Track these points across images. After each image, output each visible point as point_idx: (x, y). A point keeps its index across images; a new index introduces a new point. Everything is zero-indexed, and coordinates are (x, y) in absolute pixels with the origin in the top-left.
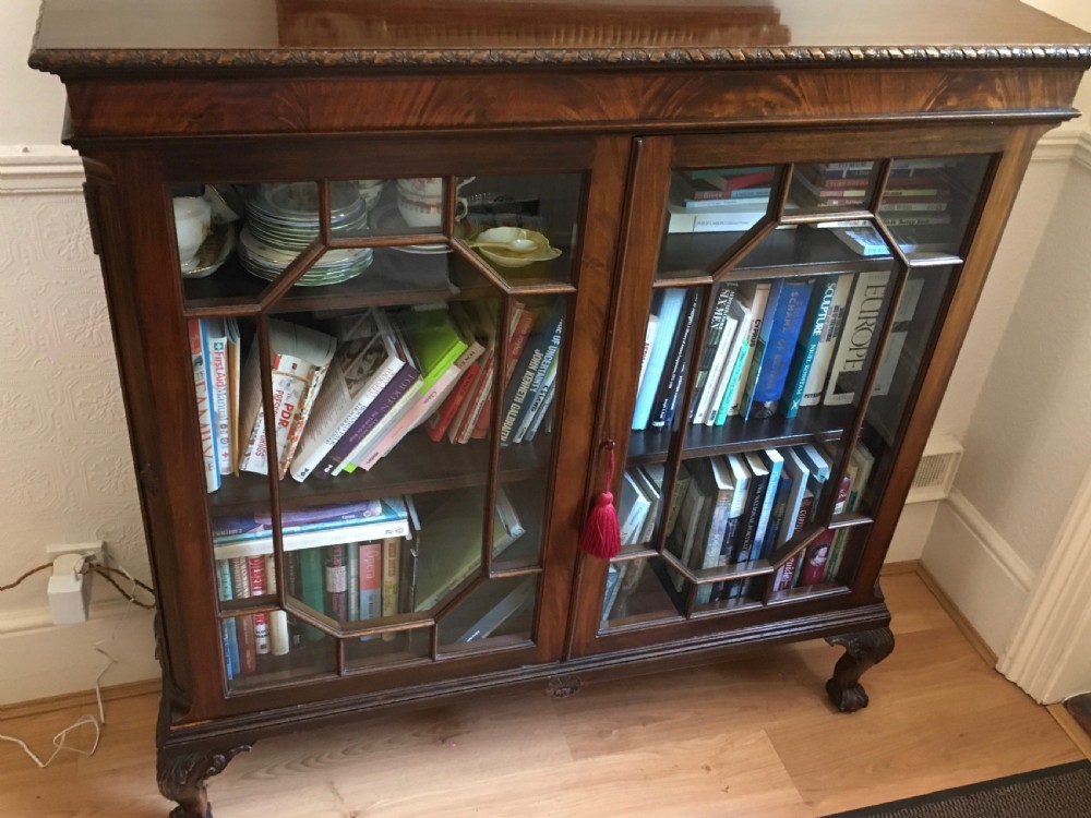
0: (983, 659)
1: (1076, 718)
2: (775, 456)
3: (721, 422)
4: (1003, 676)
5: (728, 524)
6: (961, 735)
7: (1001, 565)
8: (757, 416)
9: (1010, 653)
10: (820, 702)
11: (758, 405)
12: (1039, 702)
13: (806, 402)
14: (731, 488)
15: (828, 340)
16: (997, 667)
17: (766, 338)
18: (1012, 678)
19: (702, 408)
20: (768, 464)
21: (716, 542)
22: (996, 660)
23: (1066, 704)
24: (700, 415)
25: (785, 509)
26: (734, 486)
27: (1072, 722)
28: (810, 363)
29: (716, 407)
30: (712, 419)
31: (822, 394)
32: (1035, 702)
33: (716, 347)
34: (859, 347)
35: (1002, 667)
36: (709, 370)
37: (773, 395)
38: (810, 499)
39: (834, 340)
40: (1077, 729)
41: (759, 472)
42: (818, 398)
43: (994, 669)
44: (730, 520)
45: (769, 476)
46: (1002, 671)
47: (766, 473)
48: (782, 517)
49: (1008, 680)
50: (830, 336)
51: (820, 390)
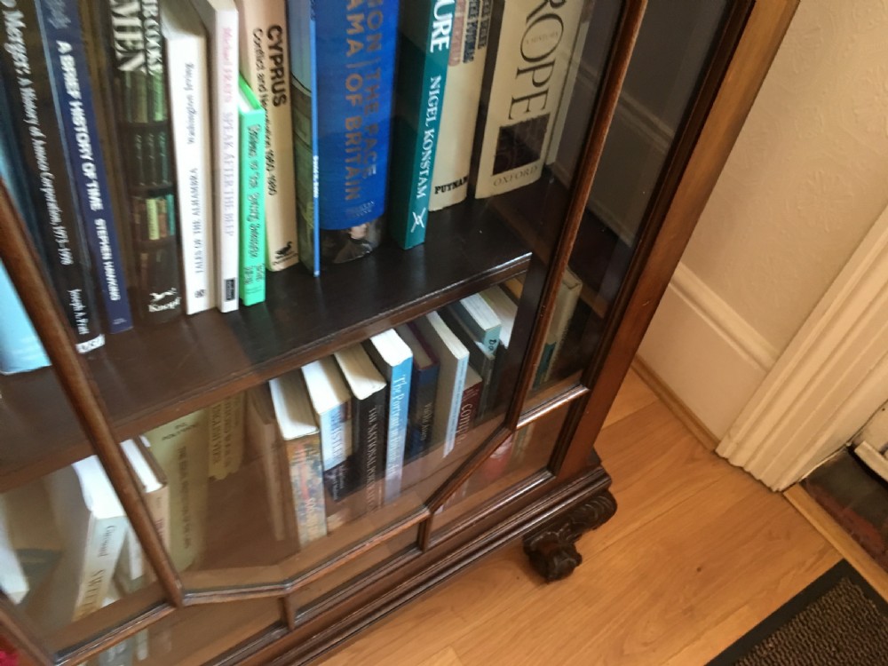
0: (699, 442)
1: (819, 502)
2: (393, 348)
3: (256, 294)
4: (726, 460)
5: (325, 480)
6: (699, 570)
7: (720, 333)
8: (340, 258)
9: (738, 437)
10: (519, 572)
11: (334, 237)
12: (774, 489)
13: (440, 202)
14: (310, 430)
15: (468, 57)
16: (718, 450)
17: (308, 79)
18: (737, 462)
19: (196, 279)
20: (380, 368)
21: (311, 508)
22: (717, 443)
23: (803, 483)
24: (200, 294)
25: (433, 409)
26: (318, 426)
27: (814, 506)
28: (435, 125)
29: (230, 271)
30: (230, 297)
31: (471, 180)
32: (769, 489)
33: (167, 126)
34: (536, 63)
35: (725, 450)
36: (174, 190)
37: (366, 208)
38: (475, 387)
39: (480, 54)
40: (822, 514)
41: (364, 388)
42: (463, 189)
43: (714, 452)
44: (329, 472)
45: (387, 390)
46: (725, 455)
47: (379, 386)
48: (431, 421)
49: (732, 466)
50: (470, 46)
51: (465, 172)
